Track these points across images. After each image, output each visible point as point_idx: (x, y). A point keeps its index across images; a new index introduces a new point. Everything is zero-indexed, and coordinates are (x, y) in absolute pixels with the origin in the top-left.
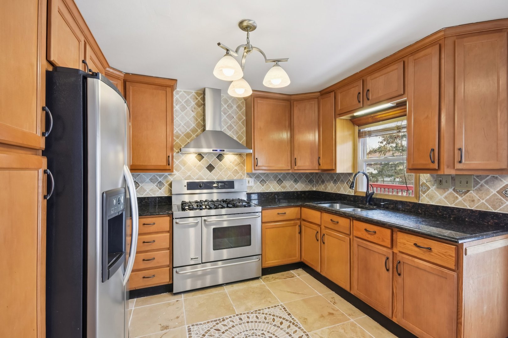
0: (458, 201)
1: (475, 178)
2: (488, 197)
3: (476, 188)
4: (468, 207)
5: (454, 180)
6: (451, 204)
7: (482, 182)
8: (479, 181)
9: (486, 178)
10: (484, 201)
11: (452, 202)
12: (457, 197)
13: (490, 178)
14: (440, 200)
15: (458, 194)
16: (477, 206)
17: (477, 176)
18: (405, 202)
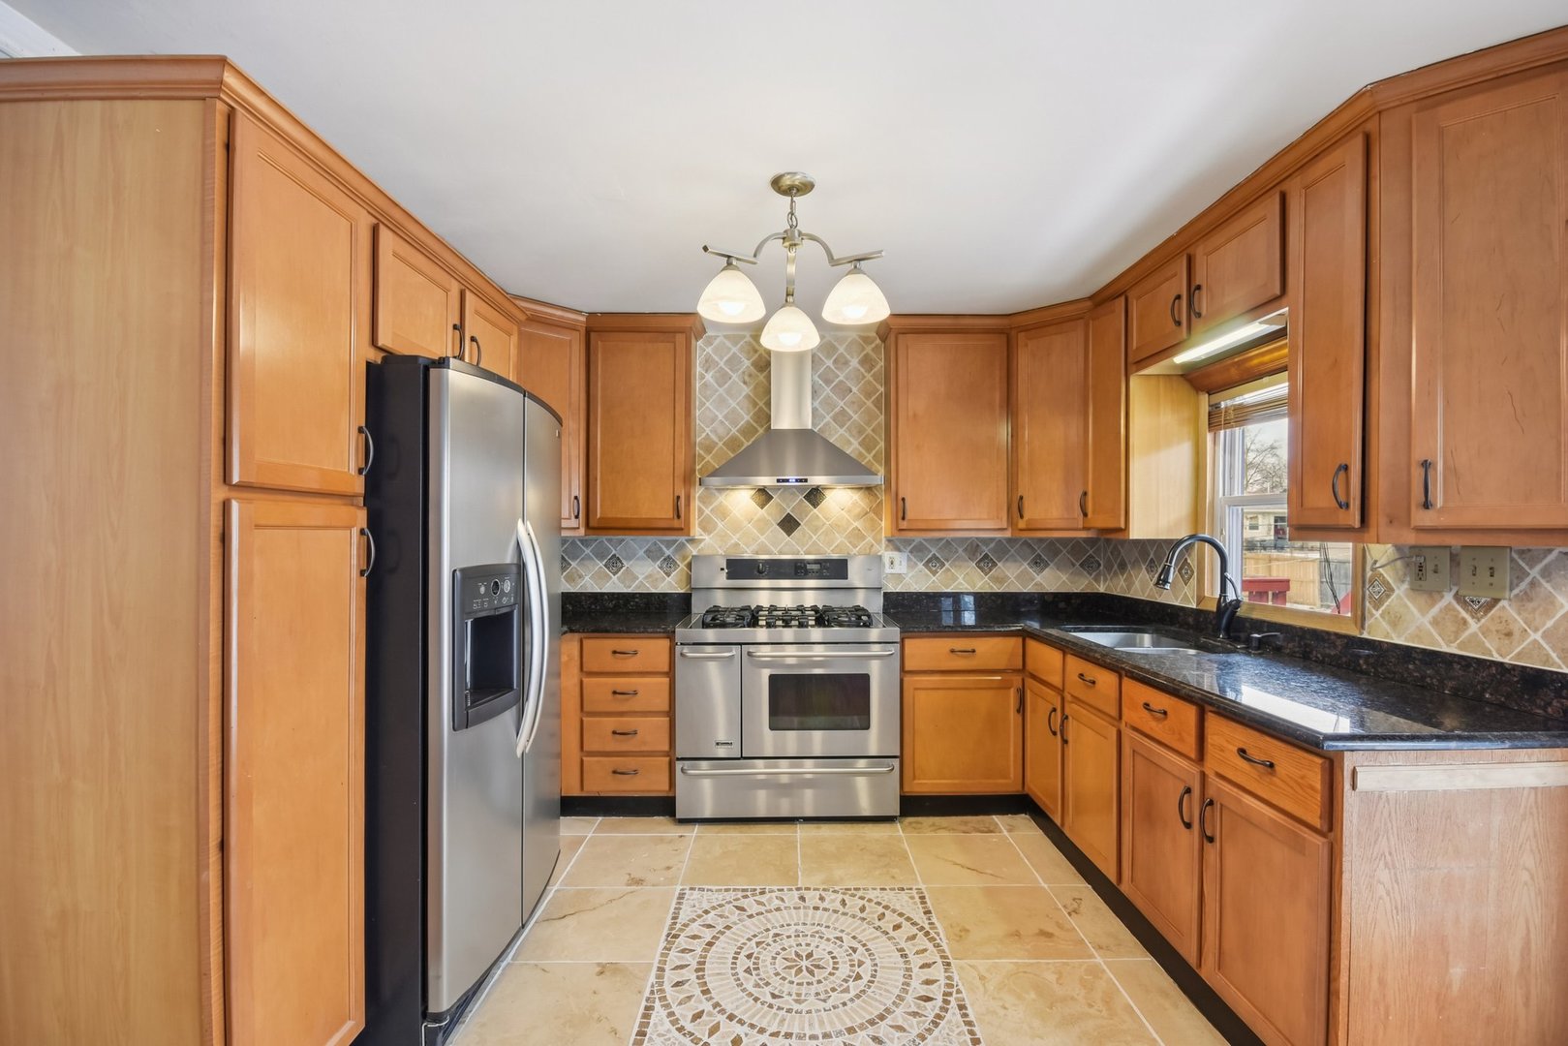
0: (1467, 633)
1: (1515, 556)
2: (1549, 624)
3: (1516, 591)
4: (1495, 653)
5: (1459, 564)
6: (1449, 643)
7: (1535, 572)
8: (1526, 568)
9: (1545, 557)
10: (1538, 636)
11: (1452, 638)
12: (1465, 622)
13: (1557, 559)
14: (1420, 631)
15: (1467, 611)
16: (1519, 654)
17: (1521, 553)
18: (1324, 634)
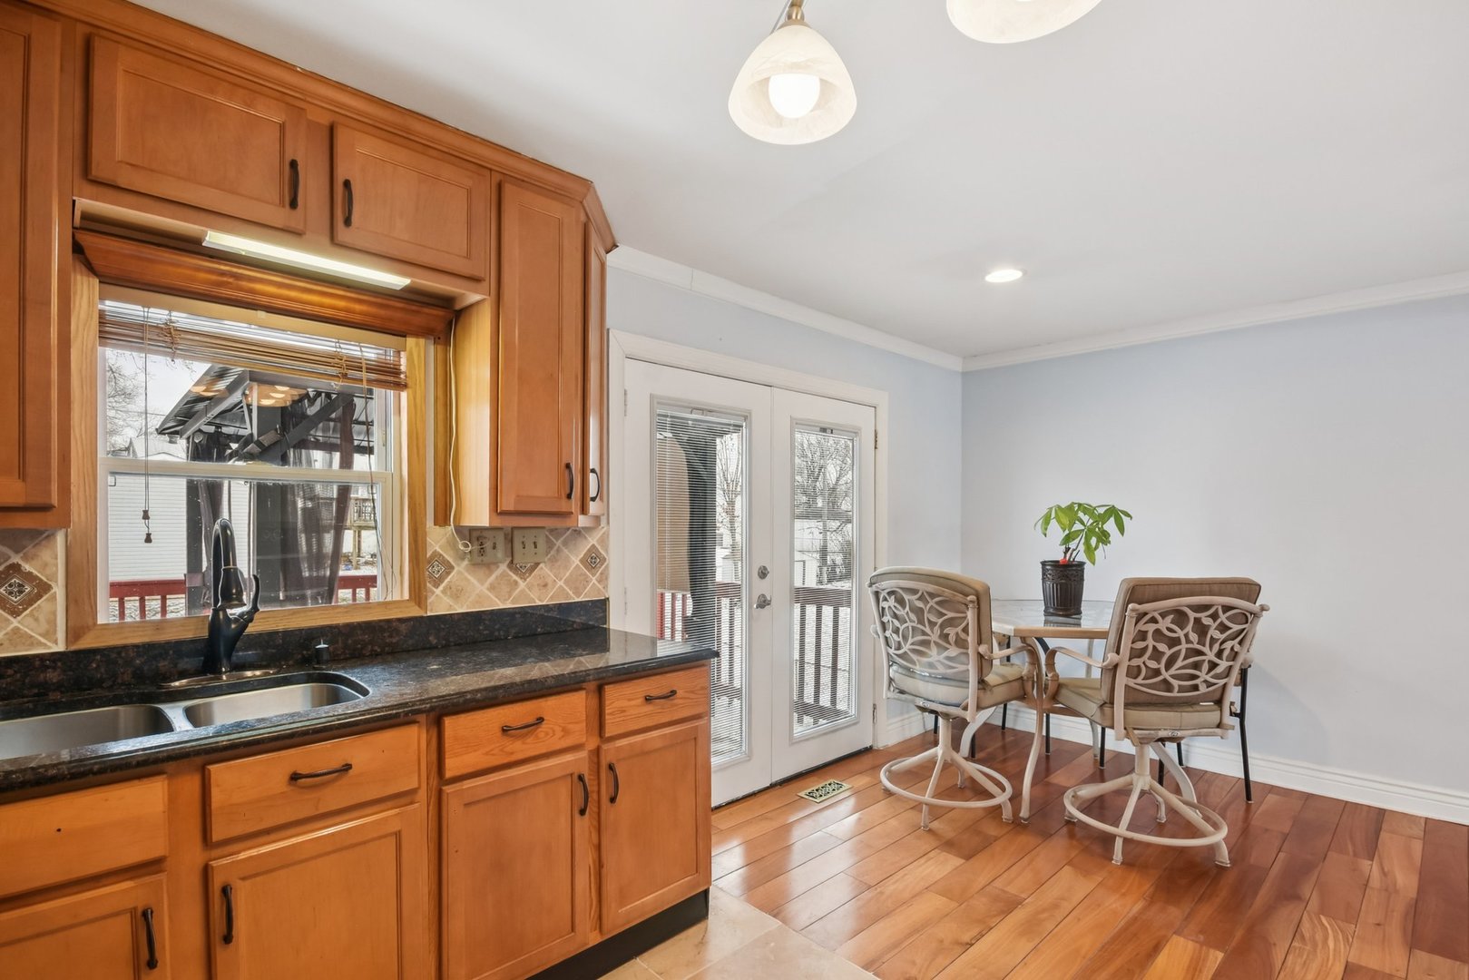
0: (517, 591)
1: (548, 533)
2: (567, 574)
3: (549, 556)
4: (537, 601)
5: (511, 541)
6: (503, 602)
7: (559, 543)
8: (555, 541)
10: (561, 583)
11: (507, 597)
12: (516, 583)
14: (480, 597)
15: (517, 575)
16: (552, 596)
17: (551, 531)
